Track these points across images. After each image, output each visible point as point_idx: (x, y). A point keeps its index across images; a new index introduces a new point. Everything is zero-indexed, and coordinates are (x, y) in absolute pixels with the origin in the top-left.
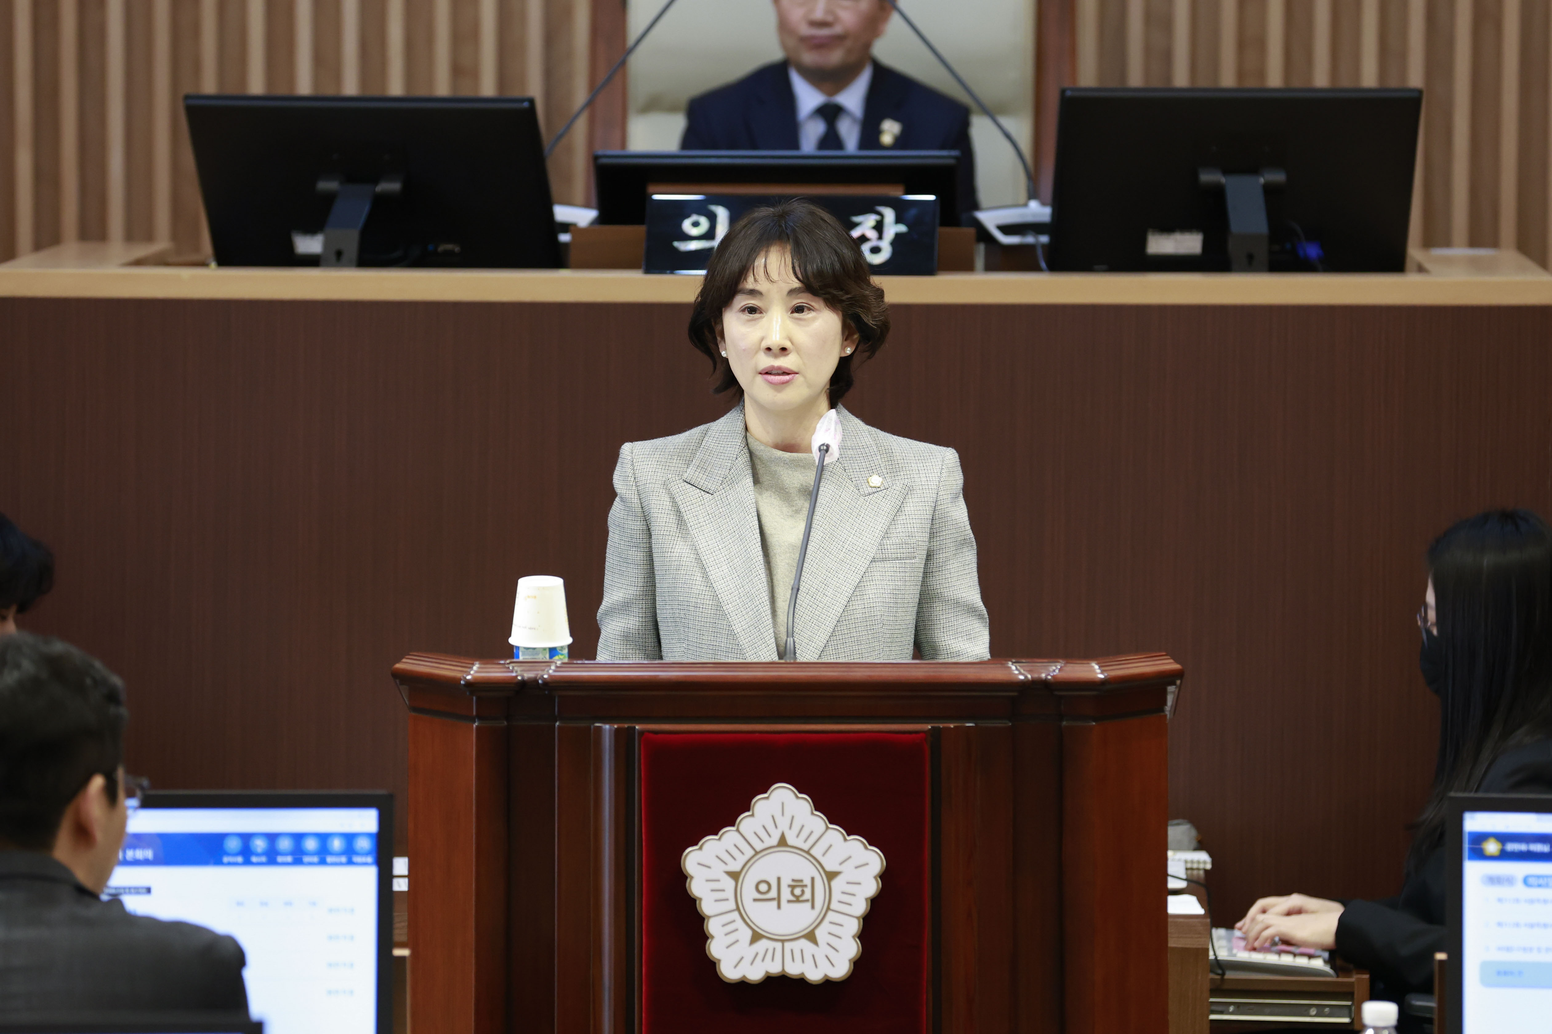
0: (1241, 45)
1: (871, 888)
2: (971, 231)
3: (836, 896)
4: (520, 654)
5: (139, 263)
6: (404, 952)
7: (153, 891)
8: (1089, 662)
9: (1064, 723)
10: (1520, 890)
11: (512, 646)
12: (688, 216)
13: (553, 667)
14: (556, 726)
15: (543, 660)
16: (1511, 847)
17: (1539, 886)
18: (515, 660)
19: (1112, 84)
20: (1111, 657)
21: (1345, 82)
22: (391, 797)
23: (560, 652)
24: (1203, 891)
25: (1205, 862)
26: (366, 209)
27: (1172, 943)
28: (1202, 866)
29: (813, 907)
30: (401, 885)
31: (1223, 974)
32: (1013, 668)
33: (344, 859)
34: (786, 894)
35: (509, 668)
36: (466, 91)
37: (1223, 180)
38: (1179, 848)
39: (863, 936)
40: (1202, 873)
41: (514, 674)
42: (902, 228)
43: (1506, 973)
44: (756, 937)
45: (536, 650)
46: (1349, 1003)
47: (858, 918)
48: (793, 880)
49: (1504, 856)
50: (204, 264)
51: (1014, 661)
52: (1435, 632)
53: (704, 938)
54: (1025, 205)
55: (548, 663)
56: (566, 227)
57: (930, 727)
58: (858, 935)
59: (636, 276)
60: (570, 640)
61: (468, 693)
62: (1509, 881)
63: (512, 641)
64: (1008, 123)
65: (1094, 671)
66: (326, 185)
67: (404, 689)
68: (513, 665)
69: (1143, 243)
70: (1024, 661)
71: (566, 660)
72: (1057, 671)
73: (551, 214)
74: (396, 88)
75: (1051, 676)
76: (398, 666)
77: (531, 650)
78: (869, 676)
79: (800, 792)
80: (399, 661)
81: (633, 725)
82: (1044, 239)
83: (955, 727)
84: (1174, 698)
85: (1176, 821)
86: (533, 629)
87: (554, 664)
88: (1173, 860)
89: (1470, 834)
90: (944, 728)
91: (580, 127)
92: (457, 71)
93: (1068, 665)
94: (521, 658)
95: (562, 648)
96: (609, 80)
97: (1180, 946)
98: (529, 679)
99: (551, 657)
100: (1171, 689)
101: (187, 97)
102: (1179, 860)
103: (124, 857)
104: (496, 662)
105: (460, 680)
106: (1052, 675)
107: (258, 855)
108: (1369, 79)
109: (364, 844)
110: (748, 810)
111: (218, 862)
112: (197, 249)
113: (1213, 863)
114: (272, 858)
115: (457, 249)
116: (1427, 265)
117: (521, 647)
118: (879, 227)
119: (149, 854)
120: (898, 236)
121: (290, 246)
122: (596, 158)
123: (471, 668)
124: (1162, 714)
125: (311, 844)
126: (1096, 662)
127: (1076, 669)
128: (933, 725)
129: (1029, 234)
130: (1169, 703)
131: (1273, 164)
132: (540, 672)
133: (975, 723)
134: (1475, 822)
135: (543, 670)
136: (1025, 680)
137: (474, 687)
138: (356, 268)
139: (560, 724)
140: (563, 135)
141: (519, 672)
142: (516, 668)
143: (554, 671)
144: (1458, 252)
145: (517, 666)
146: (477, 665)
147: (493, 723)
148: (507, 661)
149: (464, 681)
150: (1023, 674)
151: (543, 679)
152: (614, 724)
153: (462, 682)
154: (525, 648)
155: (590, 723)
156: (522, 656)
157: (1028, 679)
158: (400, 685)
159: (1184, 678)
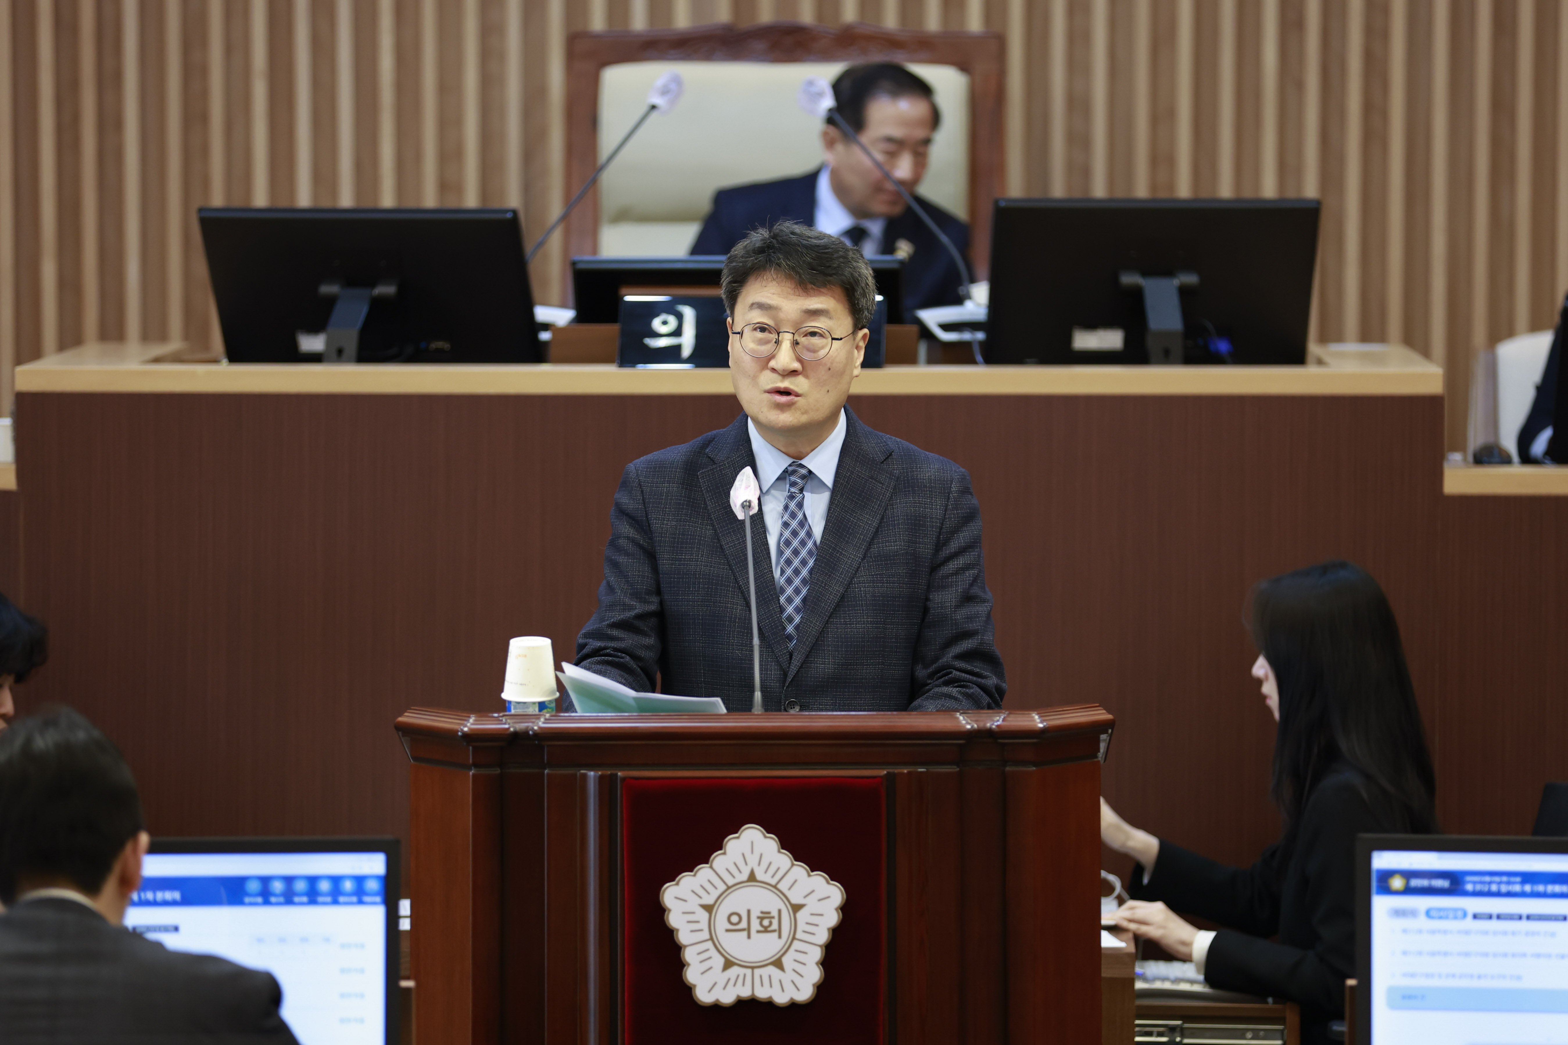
0: (1154, 161)
1: (833, 919)
3: (801, 926)
4: (512, 707)
5: (157, 360)
6: (410, 984)
7: (181, 929)
8: (1031, 712)
9: (1008, 769)
10: (1422, 922)
11: (504, 701)
12: (657, 315)
13: (543, 720)
14: (545, 772)
15: (533, 713)
16: (1415, 883)
17: (1440, 918)
18: (507, 713)
19: (1036, 194)
20: (1050, 708)
21: (1248, 193)
22: (397, 843)
23: (548, 705)
26: (364, 310)
27: (1104, 974)
29: (780, 937)
30: (405, 925)
32: (961, 718)
33: (354, 899)
34: (755, 925)
35: (502, 720)
36: (452, 203)
37: (1142, 282)
39: (826, 963)
41: (507, 726)
43: (1410, 997)
44: (728, 964)
45: (526, 704)
46: (1282, 1027)
47: (820, 946)
48: (762, 912)
49: (1408, 891)
50: (216, 361)
53: (681, 965)
55: (537, 717)
56: (546, 327)
57: (885, 772)
58: (821, 962)
59: (611, 369)
60: (557, 695)
61: (465, 744)
62: (1410, 913)
63: (504, 696)
65: (1034, 721)
66: (328, 289)
67: (406, 740)
68: (506, 717)
69: (1069, 339)
71: (553, 713)
72: (1001, 721)
73: (531, 315)
74: (387, 200)
75: (996, 726)
76: (400, 719)
77: (522, 704)
78: (830, 726)
79: (768, 833)
80: (401, 715)
81: (617, 772)
82: (980, 336)
83: (909, 773)
84: (1105, 745)
86: (523, 685)
87: (543, 717)
89: (1378, 871)
90: (898, 773)
91: (555, 242)
92: (444, 186)
93: (1011, 715)
94: (513, 712)
95: (550, 702)
96: (581, 197)
97: (1113, 976)
98: (521, 730)
99: (540, 710)
100: (1103, 737)
101: (200, 210)
103: (155, 899)
104: (491, 715)
105: (458, 731)
106: (996, 724)
107: (275, 895)
108: (1269, 189)
109: (373, 886)
110: (721, 849)
111: (241, 903)
112: (206, 347)
114: (289, 899)
115: (447, 347)
116: (1326, 359)
117: (513, 701)
119: (176, 895)
121: (295, 345)
122: (574, 264)
123: (468, 721)
124: (1096, 760)
125: (324, 886)
126: (1036, 712)
127: (1019, 719)
128: (888, 770)
129: (967, 330)
130: (1102, 750)
131: (1188, 267)
132: (530, 724)
133: (926, 769)
134: (1382, 860)
135: (533, 722)
136: (972, 729)
137: (471, 738)
138: (356, 364)
139: (550, 772)
140: (541, 244)
141: (511, 724)
142: (509, 721)
143: (544, 723)
144: (1352, 347)
145: (509, 719)
146: (473, 718)
147: (490, 771)
148: (501, 715)
149: (461, 732)
150: (970, 724)
151: (533, 730)
152: (598, 771)
153: (459, 733)
154: (516, 703)
155: (577, 770)
156: (514, 709)
157: (975, 728)
158: (403, 736)
159: (1115, 726)
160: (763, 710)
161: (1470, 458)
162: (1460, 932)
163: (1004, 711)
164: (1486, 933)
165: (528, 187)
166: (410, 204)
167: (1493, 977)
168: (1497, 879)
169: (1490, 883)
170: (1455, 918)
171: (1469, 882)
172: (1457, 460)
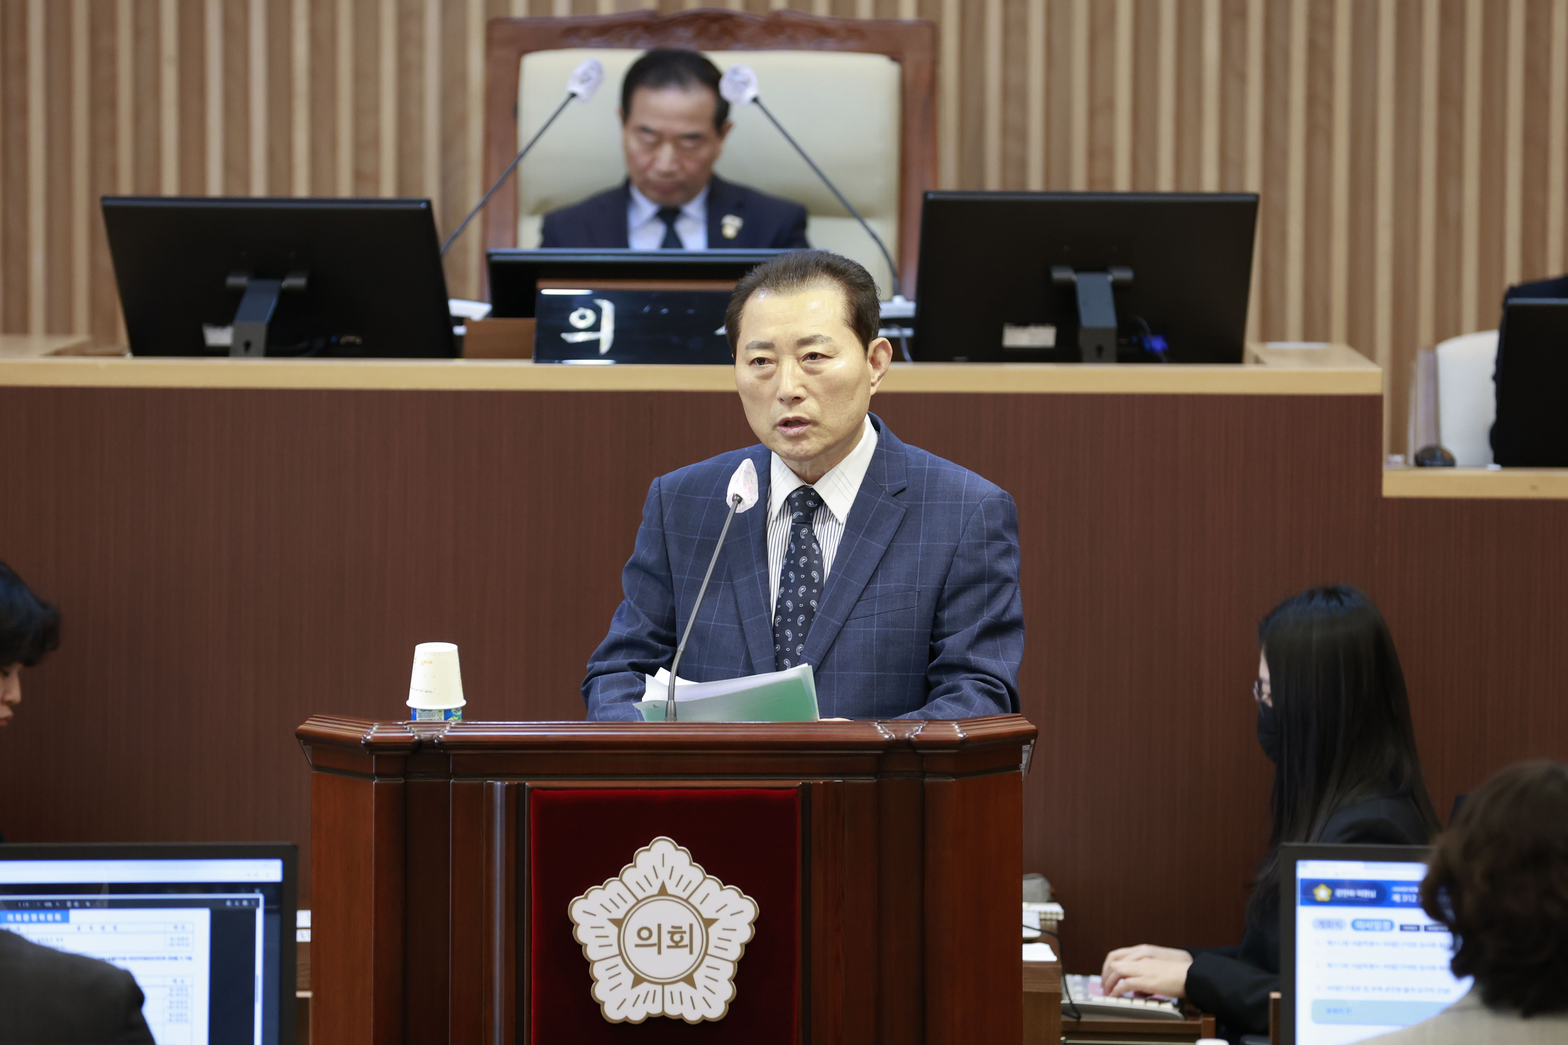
0: (1091, 155)
1: (746, 934)
3: (713, 941)
4: (417, 715)
5: (58, 353)
6: (308, 994)
9: (926, 780)
10: (1348, 933)
11: (410, 708)
12: (575, 310)
13: (448, 728)
14: (451, 782)
15: (438, 722)
16: (1340, 893)
17: (1367, 929)
18: (412, 721)
19: (971, 187)
21: (1188, 187)
22: (295, 848)
23: (455, 713)
24: (1055, 941)
25: (1057, 914)
26: (274, 302)
27: (1025, 989)
28: (1054, 917)
29: (691, 952)
30: (304, 936)
31: (1079, 1017)
34: (666, 940)
35: (406, 728)
36: (367, 193)
37: (1074, 277)
38: (1033, 901)
39: (738, 980)
40: (1054, 923)
41: (411, 734)
43: (1335, 1011)
44: (638, 980)
45: (431, 712)
47: (733, 962)
48: (673, 927)
49: (1334, 901)
50: (119, 355)
51: (879, 721)
53: (589, 981)
54: (890, 301)
55: (443, 725)
56: (460, 321)
57: (801, 783)
58: (733, 978)
59: (527, 365)
60: (463, 702)
61: (368, 753)
62: (1338, 924)
63: (409, 703)
64: (875, 225)
65: (954, 730)
66: (235, 281)
67: (308, 749)
68: (411, 725)
69: (1000, 336)
70: (889, 721)
71: (460, 721)
72: (920, 731)
73: (446, 308)
74: (301, 190)
76: (302, 727)
77: (428, 712)
78: (744, 736)
79: (680, 845)
80: (302, 723)
81: (524, 782)
82: (908, 332)
83: (824, 783)
84: (1028, 757)
85: (1031, 875)
86: (429, 692)
87: (449, 725)
88: (1028, 911)
89: (1303, 880)
90: (814, 784)
91: (474, 228)
92: (359, 176)
94: (418, 720)
95: (457, 709)
96: (501, 184)
97: (1035, 991)
98: (426, 738)
99: (446, 718)
100: (1026, 748)
101: (104, 199)
102: (1034, 912)
104: (395, 723)
105: (361, 740)
106: (915, 734)
108: (1210, 184)
112: (113, 340)
113: (1065, 914)
115: (358, 340)
116: (1264, 357)
117: (418, 709)
121: (202, 338)
122: (489, 256)
123: (371, 729)
124: (1018, 771)
127: (938, 729)
128: (803, 781)
129: (895, 327)
130: (1024, 762)
131: (1121, 263)
132: (436, 733)
133: (842, 780)
134: (1307, 870)
135: (439, 731)
136: (890, 739)
137: (373, 746)
138: (265, 358)
139: (455, 781)
140: (458, 235)
141: (416, 733)
142: (413, 729)
143: (449, 731)
144: (1294, 346)
145: (413, 727)
146: (377, 726)
147: (394, 780)
148: (405, 723)
149: (364, 741)
150: (888, 734)
151: (439, 739)
152: (505, 780)
153: (362, 742)
154: (422, 710)
155: (483, 780)
156: (419, 717)
157: (893, 738)
158: (304, 745)
159: (1038, 737)
161: (1411, 460)
162: (1386, 944)
164: (1414, 945)
165: (445, 179)
166: (325, 193)
167: (1420, 990)
170: (1382, 929)
171: (1396, 893)
172: (1397, 463)
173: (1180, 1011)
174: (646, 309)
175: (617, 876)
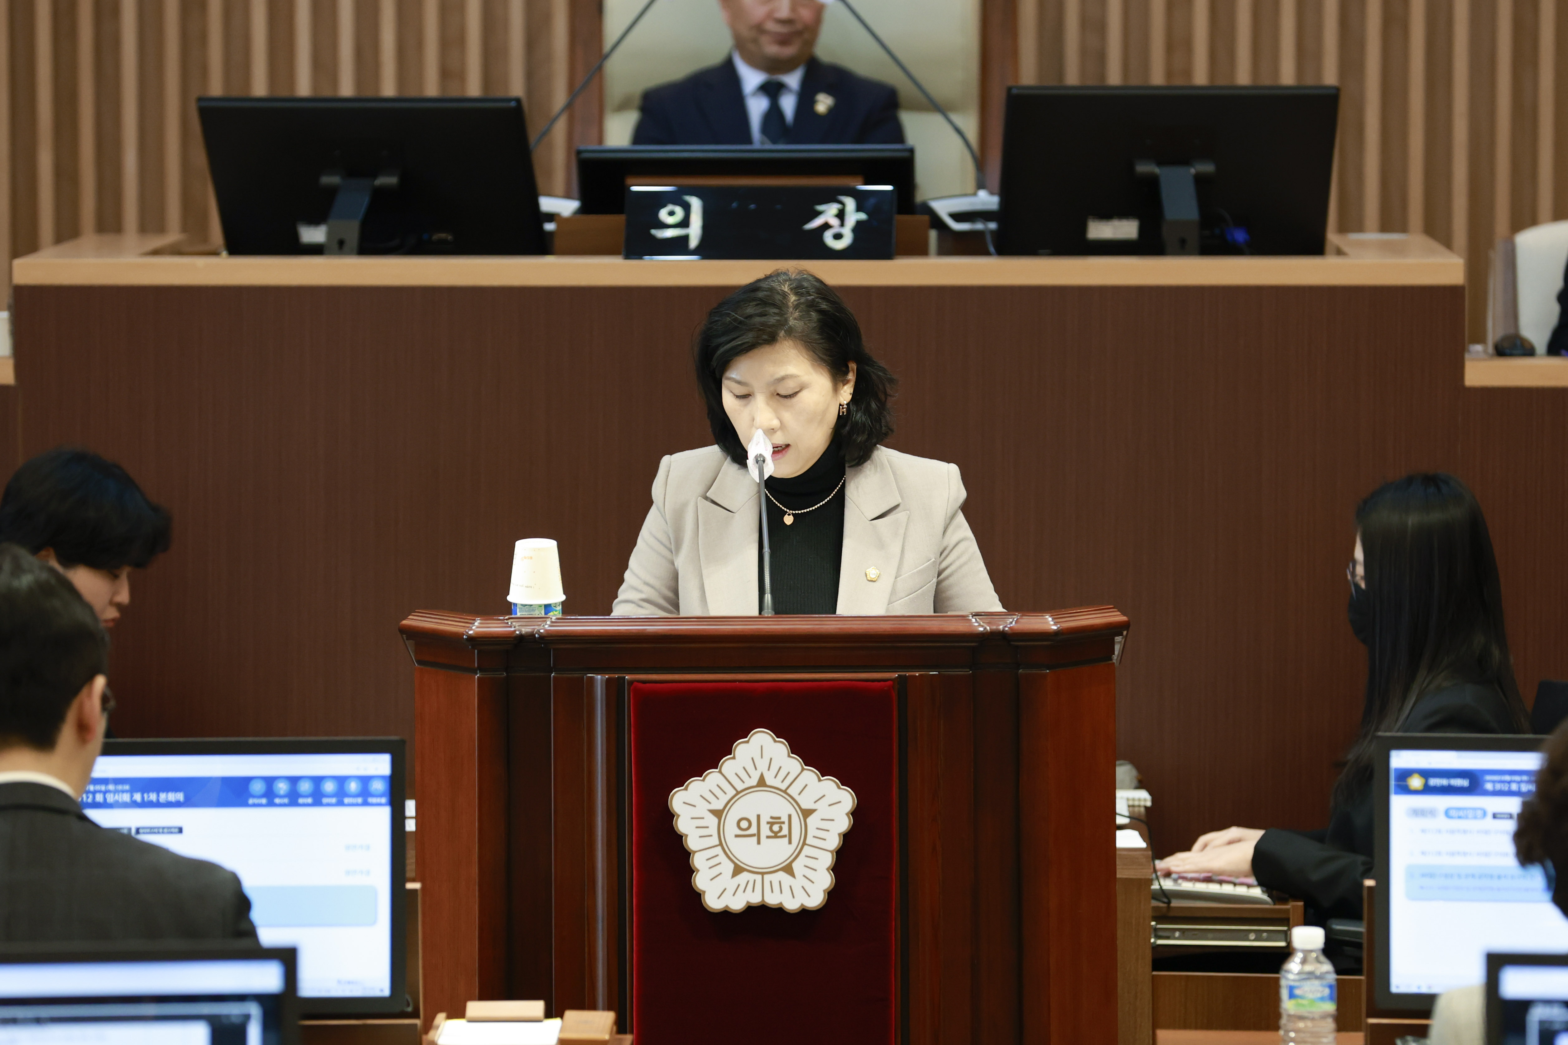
0: (1170, 47)
1: (844, 824)
2: (926, 218)
3: (811, 832)
4: (517, 610)
5: (156, 252)
6: (416, 886)
7: (184, 830)
8: (1043, 614)
9: (1020, 671)
10: (1442, 821)
11: (510, 603)
13: (548, 623)
14: (552, 676)
15: (539, 616)
16: (1434, 782)
17: (1460, 817)
18: (513, 616)
19: (1051, 82)
20: (1064, 610)
21: (1266, 81)
22: (403, 742)
23: (555, 608)
24: (1145, 828)
25: (1145, 800)
26: (366, 201)
27: (1119, 874)
28: (1142, 803)
29: (790, 842)
30: (411, 826)
31: (1169, 903)
32: (973, 620)
33: (360, 800)
34: (765, 830)
35: (508, 623)
36: (454, 92)
37: (1157, 170)
38: (1124, 788)
39: (837, 869)
40: (1142, 810)
41: (513, 629)
42: (862, 216)
44: (738, 870)
45: (532, 607)
46: (1285, 928)
47: (831, 852)
48: (772, 818)
49: (1427, 790)
50: (215, 253)
52: (1363, 585)
53: (689, 871)
54: (975, 194)
55: (543, 619)
56: (551, 217)
57: (897, 675)
58: (832, 867)
59: (617, 261)
60: (563, 598)
61: (470, 647)
62: (1431, 813)
63: (510, 598)
64: (956, 118)
65: (1048, 623)
66: (329, 180)
67: (410, 644)
68: (512, 620)
69: (1084, 229)
71: (560, 616)
72: (1014, 623)
73: (537, 205)
74: (389, 89)
75: (1009, 628)
76: (404, 622)
77: (528, 607)
78: (840, 629)
79: (778, 737)
80: (405, 618)
81: (623, 675)
82: (993, 226)
83: (920, 675)
84: (1120, 648)
85: (1123, 762)
86: (529, 587)
87: (549, 619)
88: (1120, 799)
89: (1396, 770)
90: (910, 676)
91: (561, 127)
92: (445, 74)
93: (1024, 618)
94: (519, 614)
95: (557, 604)
96: (585, 86)
97: (1127, 877)
98: (526, 633)
99: (546, 614)
100: (1118, 639)
101: (200, 100)
102: (1125, 799)
103: (158, 800)
104: (497, 618)
105: (464, 635)
106: (1009, 626)
107: (280, 797)
108: (1287, 76)
109: (379, 786)
110: (730, 753)
111: (245, 804)
112: (205, 239)
113: (1153, 801)
114: (293, 799)
115: (450, 238)
116: (1346, 249)
117: (519, 604)
118: (841, 215)
119: (180, 796)
120: (859, 224)
121: (296, 236)
122: (579, 152)
123: (473, 624)
124: (1110, 662)
125: (329, 787)
126: (1049, 614)
127: (1032, 621)
128: (900, 673)
129: (979, 221)
130: (1116, 653)
131: (1203, 156)
132: (537, 627)
133: (938, 672)
134: (1400, 759)
135: (540, 625)
136: (985, 632)
137: (476, 641)
138: (357, 256)
139: (556, 675)
140: (547, 132)
141: (517, 627)
142: (514, 623)
143: (550, 626)
144: (1372, 236)
146: (479, 621)
147: (494, 674)
148: (507, 617)
149: (466, 636)
150: (982, 626)
151: (540, 633)
152: (605, 674)
153: (464, 637)
154: (522, 605)
155: (582, 674)
156: (520, 612)
157: (987, 630)
158: (407, 639)
159: (1131, 628)
160: (774, 613)
161: (1491, 349)
162: (1479, 832)
163: (1017, 614)
165: (530, 75)
166: (412, 93)
168: (1517, 778)
169: (1509, 782)
170: (1475, 818)
171: (1489, 781)
172: (1478, 352)
173: (1268, 896)
174: (734, 205)
175: (717, 768)
